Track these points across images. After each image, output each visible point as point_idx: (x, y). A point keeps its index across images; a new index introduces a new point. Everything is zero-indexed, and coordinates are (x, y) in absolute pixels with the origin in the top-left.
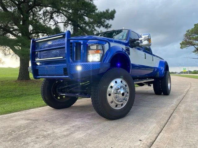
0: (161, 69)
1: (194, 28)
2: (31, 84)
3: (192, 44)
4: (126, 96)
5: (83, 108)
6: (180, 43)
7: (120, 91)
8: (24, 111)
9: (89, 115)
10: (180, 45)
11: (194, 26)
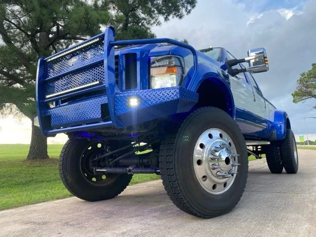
0: (279, 126)
1: (313, 69)
2: (49, 165)
3: (310, 95)
4: (233, 166)
5: (142, 200)
6: (292, 94)
7: (220, 156)
8: (24, 207)
9: (156, 211)
10: (292, 97)
11: (312, 67)
